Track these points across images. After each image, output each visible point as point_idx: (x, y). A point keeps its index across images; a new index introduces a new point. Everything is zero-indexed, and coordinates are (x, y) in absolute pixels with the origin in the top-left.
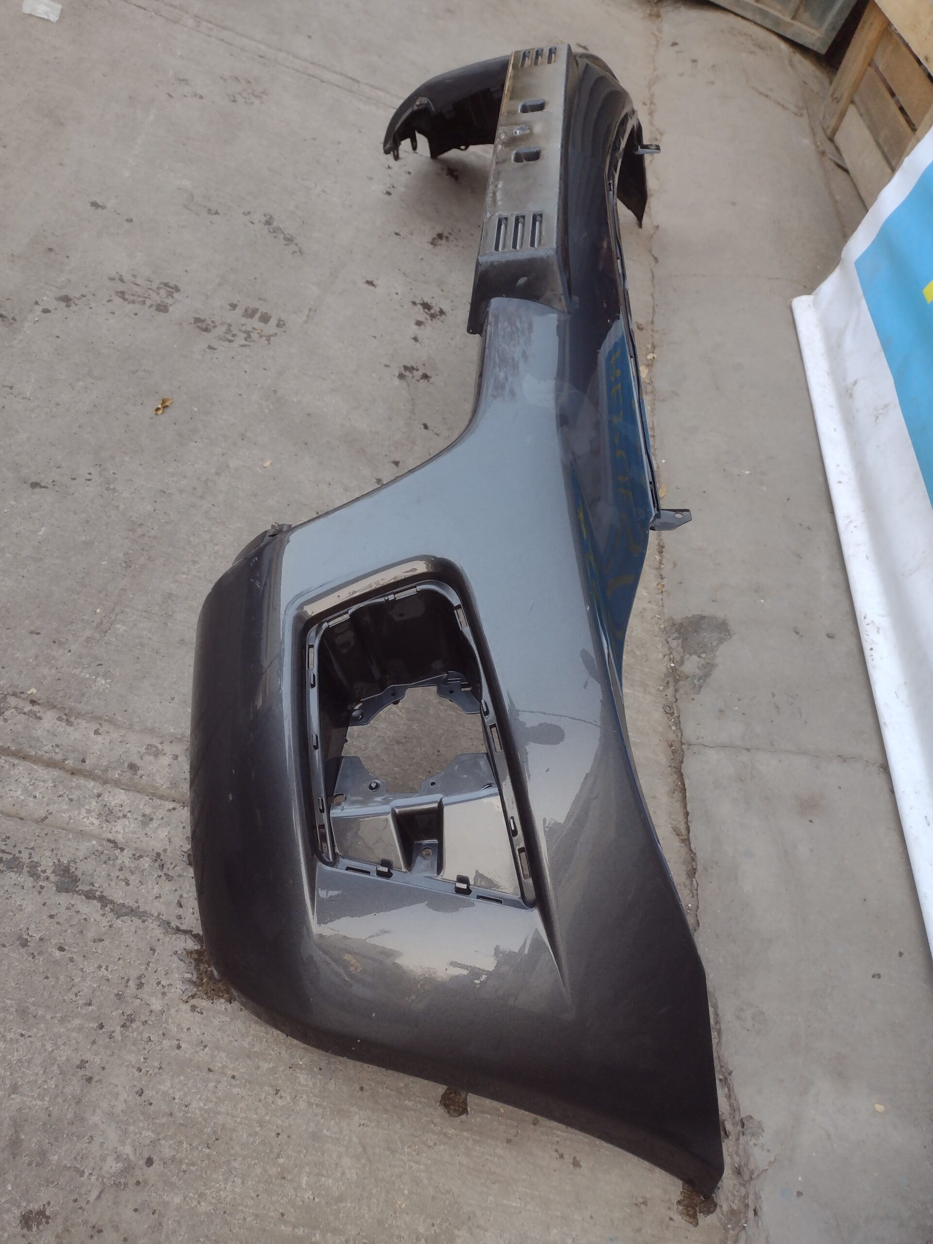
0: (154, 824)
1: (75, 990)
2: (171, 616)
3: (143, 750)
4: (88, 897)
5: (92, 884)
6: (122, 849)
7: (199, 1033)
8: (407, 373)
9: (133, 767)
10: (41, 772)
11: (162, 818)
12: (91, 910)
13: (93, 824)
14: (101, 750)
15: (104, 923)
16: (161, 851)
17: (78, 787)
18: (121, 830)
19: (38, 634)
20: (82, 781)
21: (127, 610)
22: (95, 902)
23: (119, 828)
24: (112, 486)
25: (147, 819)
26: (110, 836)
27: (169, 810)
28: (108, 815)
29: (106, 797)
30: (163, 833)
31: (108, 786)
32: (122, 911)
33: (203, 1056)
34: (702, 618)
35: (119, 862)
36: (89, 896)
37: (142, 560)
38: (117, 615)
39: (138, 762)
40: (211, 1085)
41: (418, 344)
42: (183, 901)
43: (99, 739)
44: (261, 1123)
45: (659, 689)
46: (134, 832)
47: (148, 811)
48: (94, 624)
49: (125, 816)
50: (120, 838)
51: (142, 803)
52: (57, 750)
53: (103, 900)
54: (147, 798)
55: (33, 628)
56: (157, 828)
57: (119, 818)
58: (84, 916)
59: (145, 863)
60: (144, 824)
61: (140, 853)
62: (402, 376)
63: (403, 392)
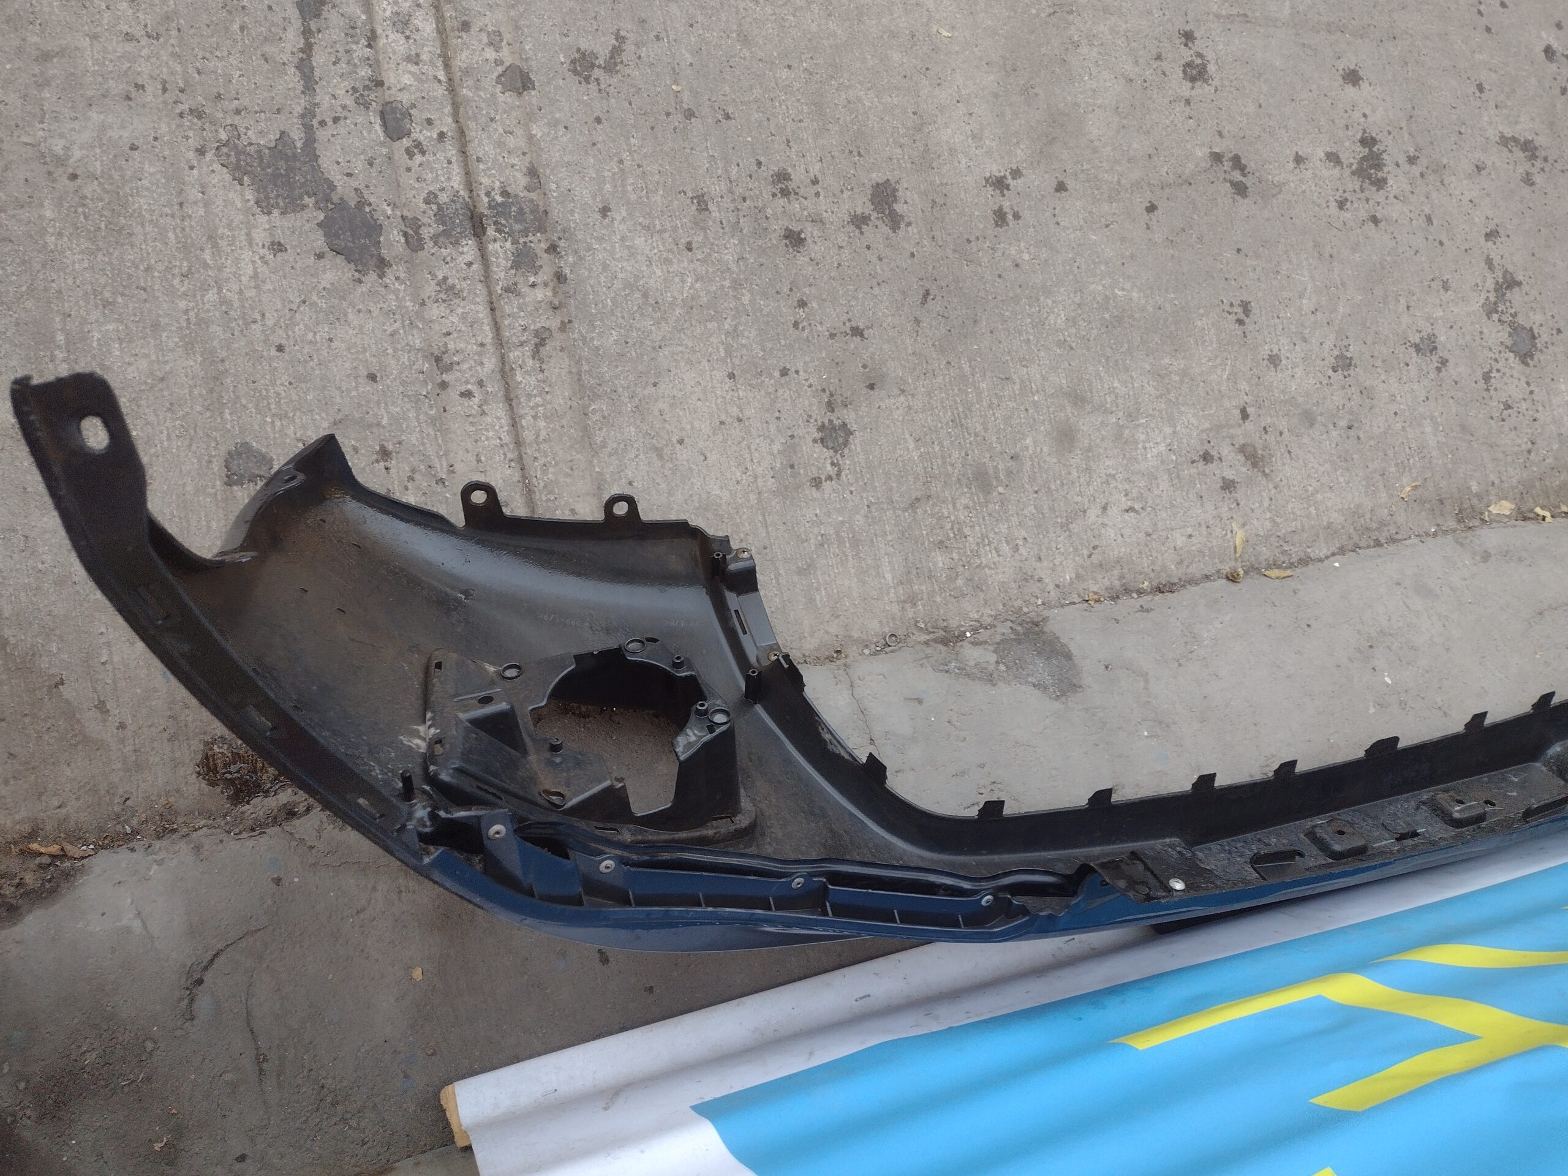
0: (413, 68)
1: (208, 55)
3: (490, 29)
4: (303, 33)
5: (319, 31)
6: (369, 46)
7: (213, 182)
8: (1227, 165)
9: (466, 26)
11: (423, 73)
12: (293, 39)
13: (385, 10)
15: (286, 57)
16: (386, 85)
18: (392, 41)
22: (303, 41)
23: (393, 37)
25: (415, 59)
26: (379, 31)
27: (435, 77)
28: (402, 23)
29: (419, 14)
30: (407, 80)
31: (434, 11)
32: (305, 68)
33: (194, 194)
34: (1068, 656)
35: (354, 47)
36: (307, 33)
39: (474, 29)
40: (167, 210)
41: (1292, 165)
42: (342, 122)
44: (148, 269)
45: (917, 622)
46: (394, 53)
47: (425, 57)
49: (408, 38)
50: (382, 41)
51: (430, 49)
53: (308, 49)
54: (439, 51)
56: (410, 72)
57: (403, 33)
58: (283, 37)
59: (364, 72)
60: (409, 59)
61: (374, 64)
62: (1217, 157)
63: (1191, 166)
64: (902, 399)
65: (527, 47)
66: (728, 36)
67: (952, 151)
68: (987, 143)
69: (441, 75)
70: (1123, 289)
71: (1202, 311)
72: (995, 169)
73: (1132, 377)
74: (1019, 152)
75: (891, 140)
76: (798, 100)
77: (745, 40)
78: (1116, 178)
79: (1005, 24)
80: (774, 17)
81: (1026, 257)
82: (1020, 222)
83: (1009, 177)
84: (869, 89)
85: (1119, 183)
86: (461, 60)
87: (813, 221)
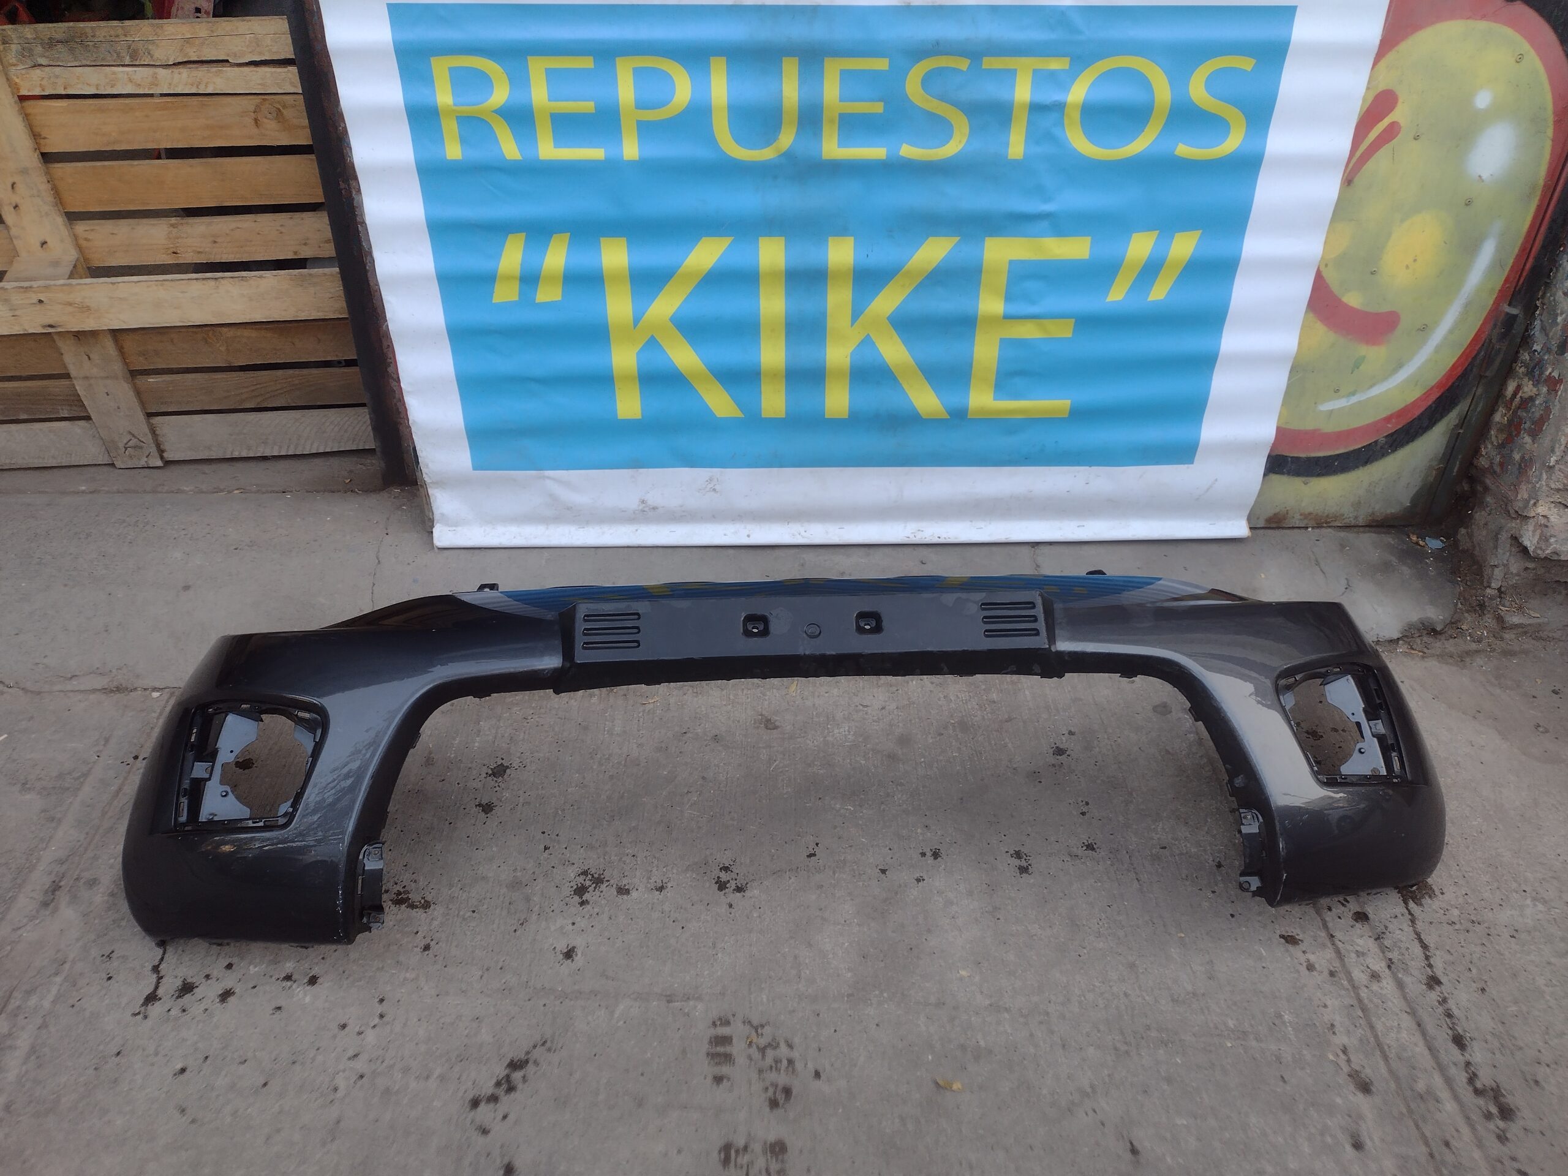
0: (1358, 948)
1: (1484, 954)
2: (1193, 993)
3: (1316, 973)
4: (1433, 967)
5: (1424, 967)
6: (1390, 959)
7: (1451, 888)
8: (731, 886)
9: (1332, 974)
10: (1379, 1027)
11: (1352, 945)
12: (1438, 961)
13: (1387, 983)
14: (1337, 998)
15: (1438, 953)
16: (1373, 939)
17: (1371, 1001)
18: (1379, 966)
19: (1282, 1077)
20: (1366, 1001)
21: (1212, 1025)
22: (1432, 962)
23: (1377, 968)
24: (1089, 1089)
25: (1359, 954)
26: (1387, 971)
27: (1343, 943)
28: (1375, 976)
29: (1365, 982)
30: (1360, 942)
31: (1356, 984)
32: (1425, 947)
33: (1461, 882)
35: (1400, 957)
36: (1430, 966)
37: (1154, 1034)
38: (1222, 1031)
39: (1326, 973)
40: (1471, 874)
42: (1393, 916)
43: (1329, 1003)
44: (1468, 848)
46: (1373, 958)
47: (1353, 955)
48: (1243, 1043)
49: (1368, 967)
50: (1383, 964)
51: (1351, 960)
52: (1358, 1025)
53: (1427, 958)
54: (1346, 959)
55: (1281, 1083)
56: (1361, 946)
57: (1372, 970)
58: (1444, 965)
59: (1387, 943)
60: (1363, 954)
61: (1384, 949)
62: (739, 889)
63: (766, 883)
64: (1015, 766)
65: (1289, 958)
66: (1146, 969)
67: (970, 893)
68: (941, 899)
69: (1340, 945)
70: (847, 809)
71: (785, 796)
73: (851, 765)
74: (915, 893)
75: (1018, 902)
76: (1090, 928)
77: (1132, 966)
78: (836, 875)
79: (913, 983)
80: (1111, 984)
81: (919, 831)
82: (921, 851)
83: (925, 878)
84: (1035, 935)
85: (834, 873)
86: (1329, 953)
87: (1077, 856)
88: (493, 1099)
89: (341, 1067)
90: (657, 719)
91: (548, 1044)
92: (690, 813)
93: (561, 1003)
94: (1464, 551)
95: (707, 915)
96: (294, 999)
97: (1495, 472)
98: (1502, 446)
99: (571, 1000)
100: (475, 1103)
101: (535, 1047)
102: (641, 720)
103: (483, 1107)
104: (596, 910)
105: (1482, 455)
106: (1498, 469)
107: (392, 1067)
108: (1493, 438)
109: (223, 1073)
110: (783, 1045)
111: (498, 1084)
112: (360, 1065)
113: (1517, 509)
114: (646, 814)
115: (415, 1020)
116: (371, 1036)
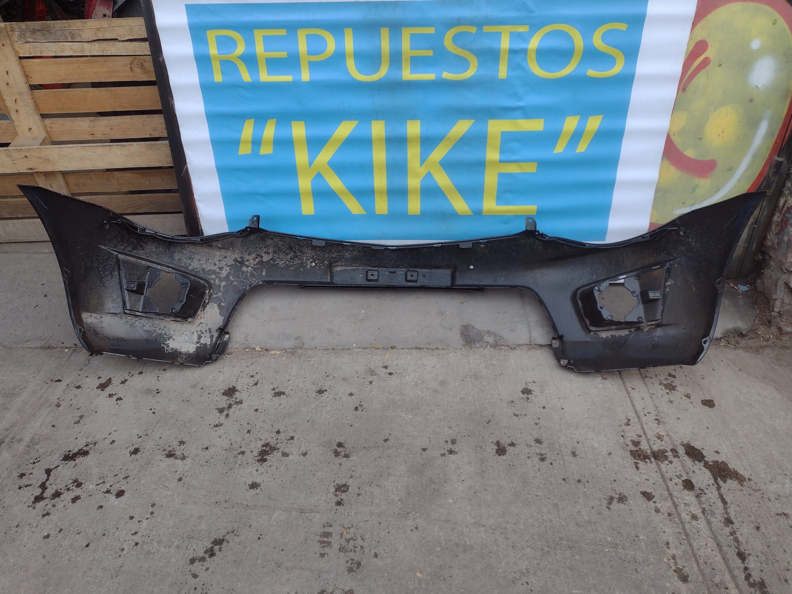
0: (686, 502)
1: (759, 508)
2: (589, 522)
3: (660, 514)
4: (729, 513)
5: (723, 513)
6: (704, 508)
9: (669, 515)
10: (695, 545)
11: (682, 500)
12: (732, 511)
13: (701, 522)
14: (671, 528)
15: (732, 506)
16: (694, 496)
17: (691, 531)
18: (697, 511)
19: (636, 569)
20: (688, 530)
21: (598, 539)
22: (728, 511)
23: (696, 513)
24: (525, 571)
25: (686, 505)
26: (701, 514)
27: (677, 498)
28: (694, 517)
29: (688, 520)
30: (688, 498)
31: (683, 521)
32: (724, 502)
34: (462, 334)
35: (709, 507)
36: (727, 513)
37: (564, 542)
38: (603, 542)
39: (666, 514)
43: (666, 530)
45: (504, 351)
46: (694, 507)
47: (683, 505)
48: (615, 549)
49: (690, 512)
50: (700, 511)
51: (681, 508)
52: (682, 543)
53: (725, 509)
54: (678, 507)
55: (635, 573)
56: (687, 500)
57: (693, 514)
58: (735, 513)
59: (703, 499)
60: (688, 505)
61: (700, 503)
62: (346, 456)
63: (361, 453)
64: (502, 398)
65: (645, 505)
66: (563, 507)
67: (470, 463)
68: (454, 466)
69: (675, 499)
70: (408, 417)
71: (376, 409)
72: (452, 456)
73: (413, 394)
74: (440, 462)
75: (496, 468)
76: (534, 484)
77: (556, 506)
78: (398, 451)
79: (434, 509)
80: (543, 514)
81: (446, 429)
82: (446, 440)
83: (446, 454)
84: (503, 486)
85: (397, 449)
86: (669, 504)
87: (531, 446)
88: (203, 559)
89: (127, 538)
90: (314, 369)
91: (235, 532)
92: (326, 417)
93: (245, 510)
94: (760, 292)
95: (328, 469)
96: (110, 502)
97: (775, 248)
98: (778, 234)
99: (251, 509)
100: (192, 561)
101: (228, 533)
102: (306, 369)
103: (197, 564)
104: (270, 464)
105: (768, 239)
106: (776, 247)
107: (153, 540)
108: (774, 230)
109: (68, 538)
110: (359, 538)
111: (206, 552)
112: (136, 538)
113: (786, 268)
114: (302, 416)
115: (169, 516)
116: (145, 523)
